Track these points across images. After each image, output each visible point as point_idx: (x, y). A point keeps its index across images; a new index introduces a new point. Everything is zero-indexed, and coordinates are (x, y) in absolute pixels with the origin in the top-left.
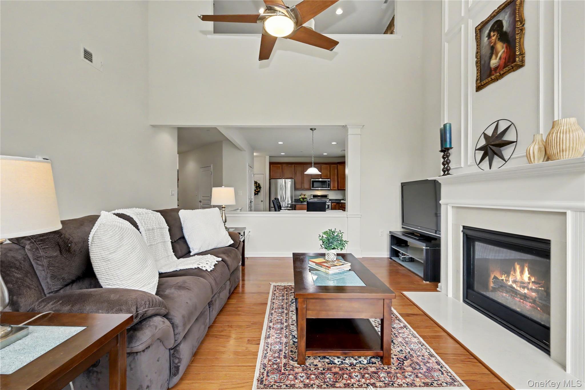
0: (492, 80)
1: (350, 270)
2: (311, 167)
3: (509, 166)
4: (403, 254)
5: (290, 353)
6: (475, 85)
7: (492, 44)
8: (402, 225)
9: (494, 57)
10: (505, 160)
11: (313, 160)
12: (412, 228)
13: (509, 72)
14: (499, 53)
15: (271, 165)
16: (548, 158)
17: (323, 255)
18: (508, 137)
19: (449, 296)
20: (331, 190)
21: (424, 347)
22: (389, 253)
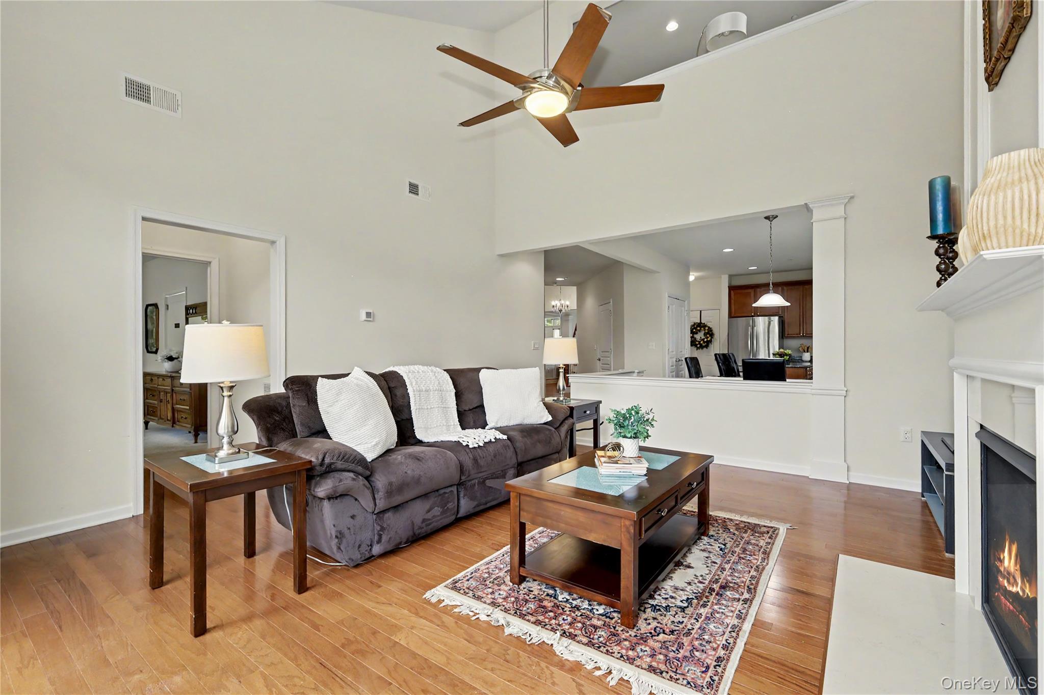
0: (998, 60)
1: (646, 475)
11: (771, 279)
13: (1012, 36)
15: (732, 292)
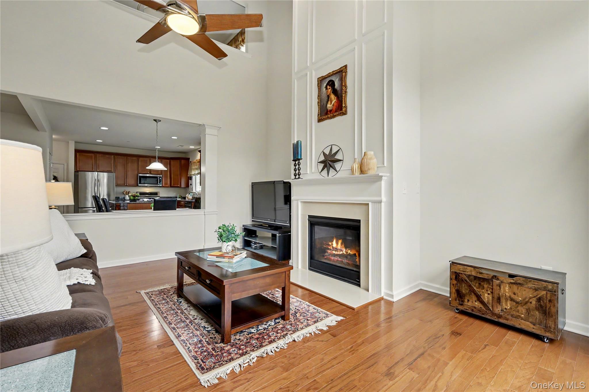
0: (328, 117)
1: (246, 257)
2: (155, 161)
3: (339, 175)
4: (255, 243)
5: (211, 340)
6: (317, 118)
7: (328, 94)
8: (252, 219)
9: (329, 102)
10: (336, 171)
11: (157, 154)
12: (262, 220)
13: (338, 115)
14: (333, 101)
15: (78, 154)
16: (362, 172)
17: (220, 249)
18: (338, 157)
19: (299, 268)
20: (162, 187)
21: (302, 302)
22: (242, 244)
